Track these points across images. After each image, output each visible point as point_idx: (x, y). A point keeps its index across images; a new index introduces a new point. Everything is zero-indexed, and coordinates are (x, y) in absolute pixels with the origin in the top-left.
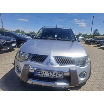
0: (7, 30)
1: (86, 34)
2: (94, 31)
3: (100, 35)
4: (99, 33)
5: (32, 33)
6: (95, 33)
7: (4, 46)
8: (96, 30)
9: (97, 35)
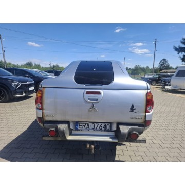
0: (10, 64)
1: (148, 67)
2: (161, 62)
3: (171, 68)
4: (169, 66)
5: (54, 66)
6: (162, 65)
7: (18, 91)
8: (164, 59)
9: (165, 69)
